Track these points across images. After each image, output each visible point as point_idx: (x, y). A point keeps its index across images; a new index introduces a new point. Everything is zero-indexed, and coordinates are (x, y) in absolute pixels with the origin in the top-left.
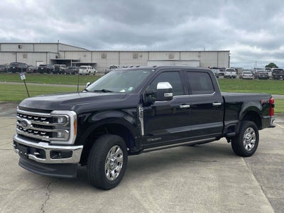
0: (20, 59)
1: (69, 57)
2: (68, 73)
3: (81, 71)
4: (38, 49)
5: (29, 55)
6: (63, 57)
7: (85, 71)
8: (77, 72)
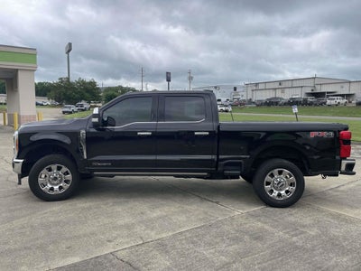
0: (279, 94)
1: (324, 89)
2: (316, 105)
3: (328, 102)
4: (295, 84)
5: (287, 90)
6: (318, 90)
7: (333, 102)
8: (325, 103)
